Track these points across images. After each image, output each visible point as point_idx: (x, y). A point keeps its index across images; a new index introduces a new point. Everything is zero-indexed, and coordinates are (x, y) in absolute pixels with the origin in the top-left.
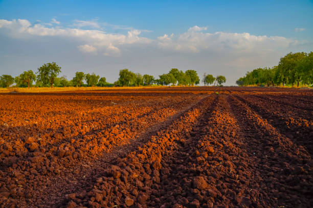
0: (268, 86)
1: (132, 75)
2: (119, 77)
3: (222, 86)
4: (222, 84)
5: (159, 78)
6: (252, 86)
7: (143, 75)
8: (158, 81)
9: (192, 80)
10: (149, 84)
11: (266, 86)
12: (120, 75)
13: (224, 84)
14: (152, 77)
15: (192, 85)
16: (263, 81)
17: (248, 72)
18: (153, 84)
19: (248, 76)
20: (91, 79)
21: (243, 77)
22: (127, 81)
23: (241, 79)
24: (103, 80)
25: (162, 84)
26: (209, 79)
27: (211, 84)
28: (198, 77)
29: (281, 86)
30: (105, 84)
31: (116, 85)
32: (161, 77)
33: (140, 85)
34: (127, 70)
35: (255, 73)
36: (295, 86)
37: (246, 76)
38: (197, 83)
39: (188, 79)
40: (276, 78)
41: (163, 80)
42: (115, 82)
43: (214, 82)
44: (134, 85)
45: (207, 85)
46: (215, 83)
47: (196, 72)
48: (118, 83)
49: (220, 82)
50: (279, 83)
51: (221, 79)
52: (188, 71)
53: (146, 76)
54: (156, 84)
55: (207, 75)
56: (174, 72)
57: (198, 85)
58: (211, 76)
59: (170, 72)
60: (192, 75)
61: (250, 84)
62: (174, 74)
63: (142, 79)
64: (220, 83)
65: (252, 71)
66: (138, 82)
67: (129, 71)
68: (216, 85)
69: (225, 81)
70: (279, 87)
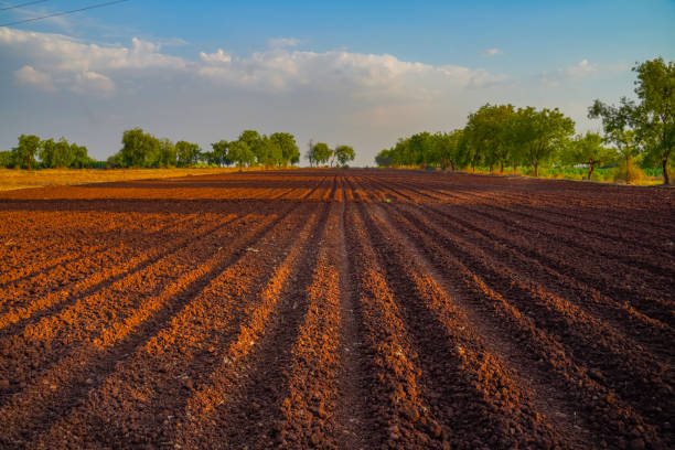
0: (444, 168)
1: (152, 143)
2: (122, 146)
3: (346, 168)
4: (347, 163)
5: (211, 150)
6: (409, 167)
7: (175, 143)
8: (208, 155)
9: (285, 155)
10: (189, 162)
11: (439, 169)
12: (124, 141)
13: (351, 164)
14: (195, 146)
15: (285, 164)
16: (432, 159)
17: (401, 139)
18: (199, 162)
19: (400, 147)
20: (56, 152)
21: (389, 149)
22: (142, 155)
23: (385, 152)
24: (81, 152)
25: (218, 162)
26: (319, 152)
27: (324, 162)
28: (296, 148)
29: (469, 169)
30: (84, 161)
31: (113, 164)
32: (215, 146)
33: (169, 165)
34: (140, 131)
35: (417, 142)
36: (497, 171)
37: (395, 147)
38: (295, 160)
39: (277, 152)
40: (460, 154)
41: (221, 154)
42: (110, 159)
43: (331, 159)
44: (155, 165)
45: (314, 165)
46: (333, 162)
47: (291, 137)
48: (117, 159)
49: (343, 160)
50: (465, 164)
51: (344, 153)
52: (276, 134)
53: (182, 146)
54: (206, 162)
55: (314, 144)
56: (248, 137)
57: (297, 165)
58: (324, 146)
59: (241, 139)
60: (283, 143)
61: (405, 164)
62: (249, 143)
63: (173, 150)
64: (343, 162)
65: (410, 137)
66: (165, 158)
67: (144, 133)
68: (334, 165)
69: (352, 158)
70: (464, 171)
